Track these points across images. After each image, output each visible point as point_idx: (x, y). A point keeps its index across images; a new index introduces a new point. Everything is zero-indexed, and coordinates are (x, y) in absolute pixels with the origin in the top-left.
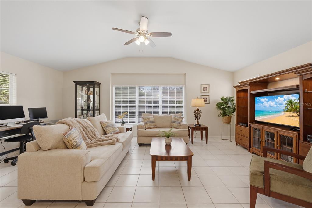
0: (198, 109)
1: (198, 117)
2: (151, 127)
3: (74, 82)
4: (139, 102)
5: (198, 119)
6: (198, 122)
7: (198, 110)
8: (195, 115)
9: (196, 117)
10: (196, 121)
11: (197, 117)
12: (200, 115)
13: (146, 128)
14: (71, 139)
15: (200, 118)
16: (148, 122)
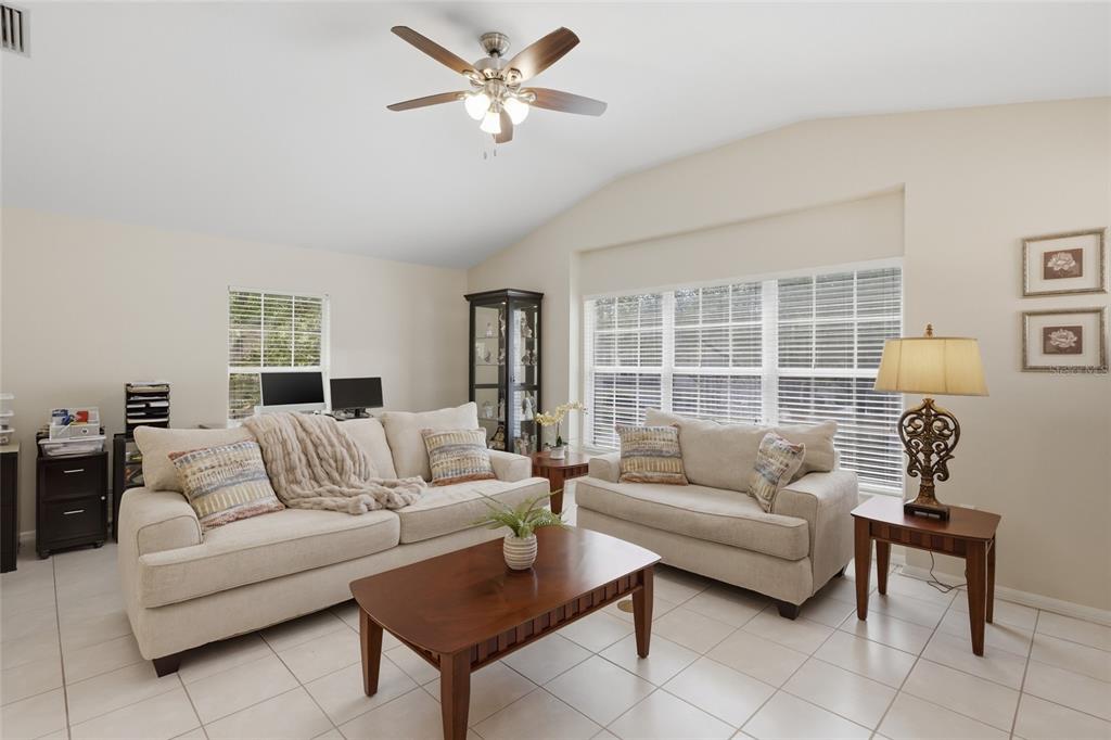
0: (928, 405)
1: (934, 458)
2: (649, 474)
3: (467, 297)
4: (679, 361)
5: (927, 473)
6: (927, 491)
7: (927, 412)
8: (908, 444)
9: (912, 455)
10: (918, 480)
11: (921, 456)
12: (948, 450)
13: (623, 476)
14: (188, 472)
15: (949, 463)
16: (636, 450)
